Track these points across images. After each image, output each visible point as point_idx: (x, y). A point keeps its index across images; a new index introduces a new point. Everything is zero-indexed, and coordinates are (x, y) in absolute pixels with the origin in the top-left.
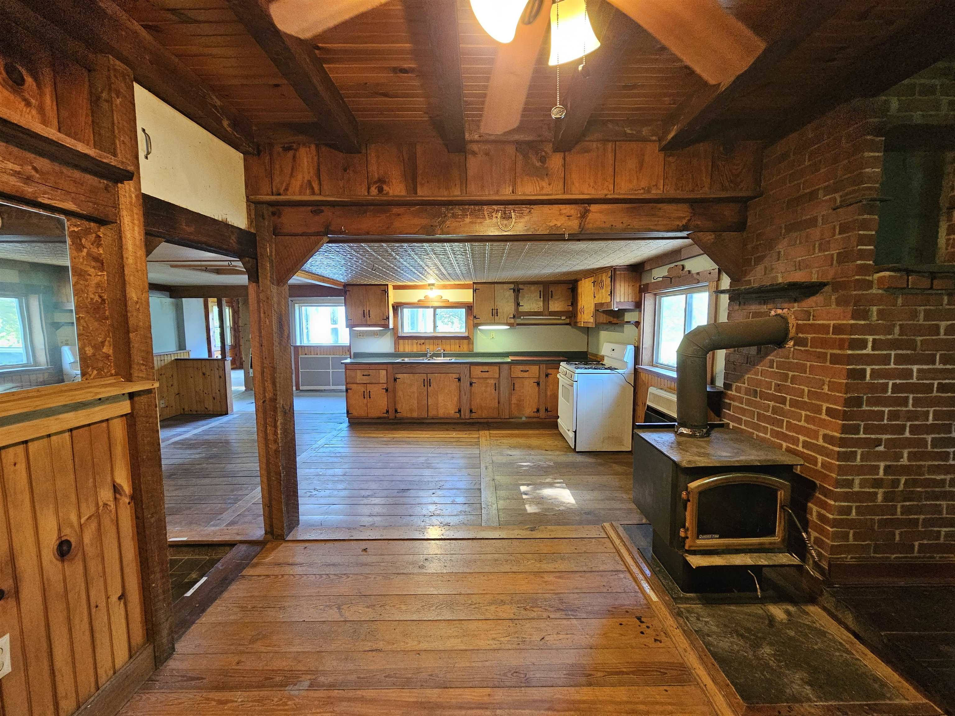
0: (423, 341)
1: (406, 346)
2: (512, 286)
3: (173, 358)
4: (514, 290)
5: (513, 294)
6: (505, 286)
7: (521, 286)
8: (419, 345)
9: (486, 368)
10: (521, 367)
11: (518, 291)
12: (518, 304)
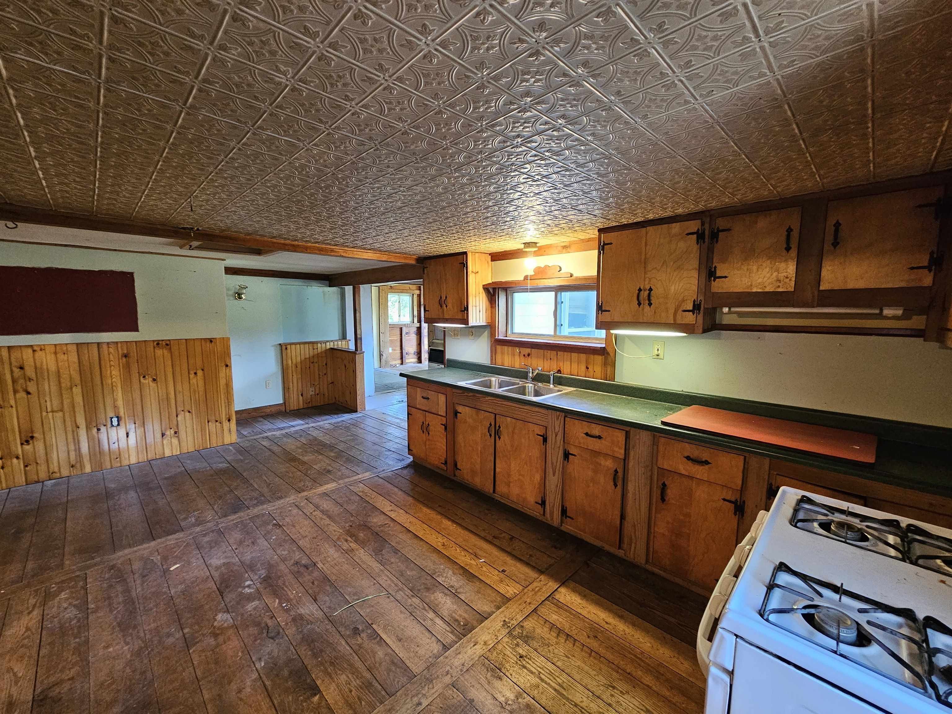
0: (528, 351)
1: (506, 357)
2: (694, 226)
3: (328, 347)
4: (700, 236)
5: (695, 248)
6: (676, 228)
7: (721, 223)
8: (522, 357)
9: (596, 430)
10: (690, 449)
11: (714, 236)
12: (711, 274)
